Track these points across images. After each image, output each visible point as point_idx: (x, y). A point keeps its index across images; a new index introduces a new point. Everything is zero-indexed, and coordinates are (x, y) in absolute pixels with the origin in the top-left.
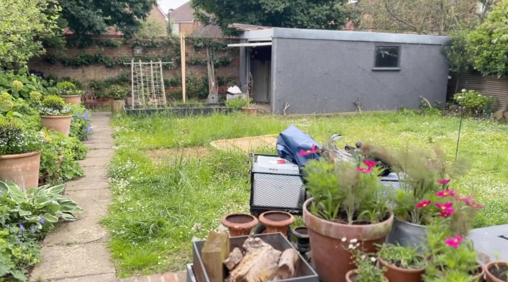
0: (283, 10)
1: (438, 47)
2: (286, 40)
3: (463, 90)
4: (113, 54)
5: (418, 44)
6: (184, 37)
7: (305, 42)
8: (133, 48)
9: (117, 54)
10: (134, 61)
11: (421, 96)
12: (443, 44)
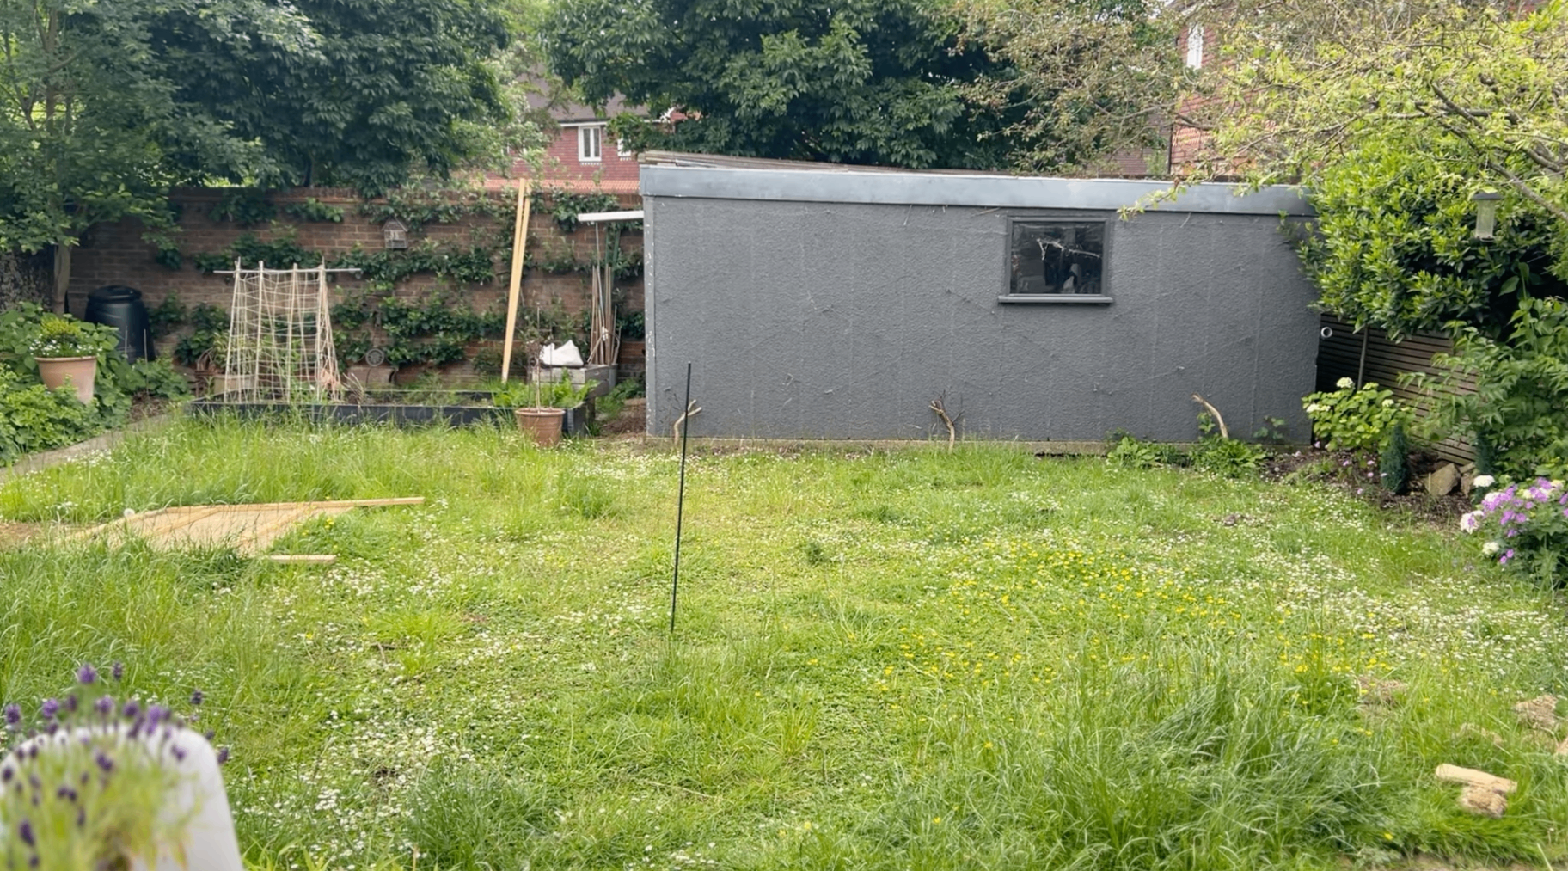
0: (784, 108)
1: (1271, 222)
2: (685, 204)
3: (1344, 382)
4: (328, 243)
5: (1187, 213)
6: (529, 191)
7: (752, 209)
8: (382, 223)
9: (341, 243)
10: (243, 267)
11: (1198, 399)
12: (1283, 213)
